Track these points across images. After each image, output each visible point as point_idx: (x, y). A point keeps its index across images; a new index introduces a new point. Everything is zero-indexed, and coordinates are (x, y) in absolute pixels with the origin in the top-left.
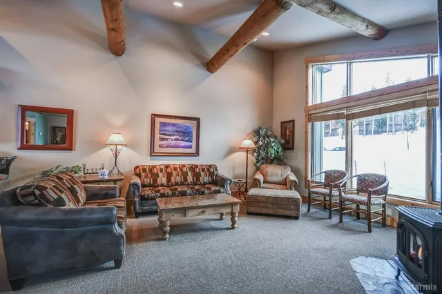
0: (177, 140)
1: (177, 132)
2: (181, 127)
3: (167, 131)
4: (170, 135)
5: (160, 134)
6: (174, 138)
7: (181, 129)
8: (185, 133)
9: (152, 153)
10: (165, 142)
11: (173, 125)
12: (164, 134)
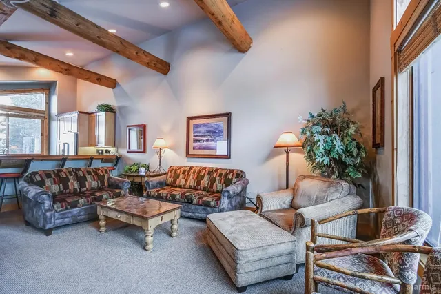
0: (208, 140)
1: (208, 132)
2: (211, 127)
3: (200, 132)
4: (202, 136)
5: (195, 136)
6: (205, 139)
7: (211, 129)
8: (215, 132)
9: (189, 155)
10: (197, 144)
11: (205, 125)
12: (197, 136)
